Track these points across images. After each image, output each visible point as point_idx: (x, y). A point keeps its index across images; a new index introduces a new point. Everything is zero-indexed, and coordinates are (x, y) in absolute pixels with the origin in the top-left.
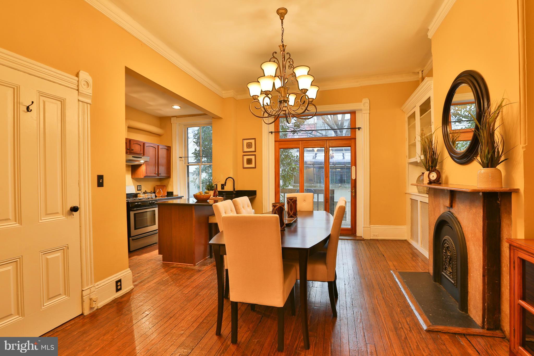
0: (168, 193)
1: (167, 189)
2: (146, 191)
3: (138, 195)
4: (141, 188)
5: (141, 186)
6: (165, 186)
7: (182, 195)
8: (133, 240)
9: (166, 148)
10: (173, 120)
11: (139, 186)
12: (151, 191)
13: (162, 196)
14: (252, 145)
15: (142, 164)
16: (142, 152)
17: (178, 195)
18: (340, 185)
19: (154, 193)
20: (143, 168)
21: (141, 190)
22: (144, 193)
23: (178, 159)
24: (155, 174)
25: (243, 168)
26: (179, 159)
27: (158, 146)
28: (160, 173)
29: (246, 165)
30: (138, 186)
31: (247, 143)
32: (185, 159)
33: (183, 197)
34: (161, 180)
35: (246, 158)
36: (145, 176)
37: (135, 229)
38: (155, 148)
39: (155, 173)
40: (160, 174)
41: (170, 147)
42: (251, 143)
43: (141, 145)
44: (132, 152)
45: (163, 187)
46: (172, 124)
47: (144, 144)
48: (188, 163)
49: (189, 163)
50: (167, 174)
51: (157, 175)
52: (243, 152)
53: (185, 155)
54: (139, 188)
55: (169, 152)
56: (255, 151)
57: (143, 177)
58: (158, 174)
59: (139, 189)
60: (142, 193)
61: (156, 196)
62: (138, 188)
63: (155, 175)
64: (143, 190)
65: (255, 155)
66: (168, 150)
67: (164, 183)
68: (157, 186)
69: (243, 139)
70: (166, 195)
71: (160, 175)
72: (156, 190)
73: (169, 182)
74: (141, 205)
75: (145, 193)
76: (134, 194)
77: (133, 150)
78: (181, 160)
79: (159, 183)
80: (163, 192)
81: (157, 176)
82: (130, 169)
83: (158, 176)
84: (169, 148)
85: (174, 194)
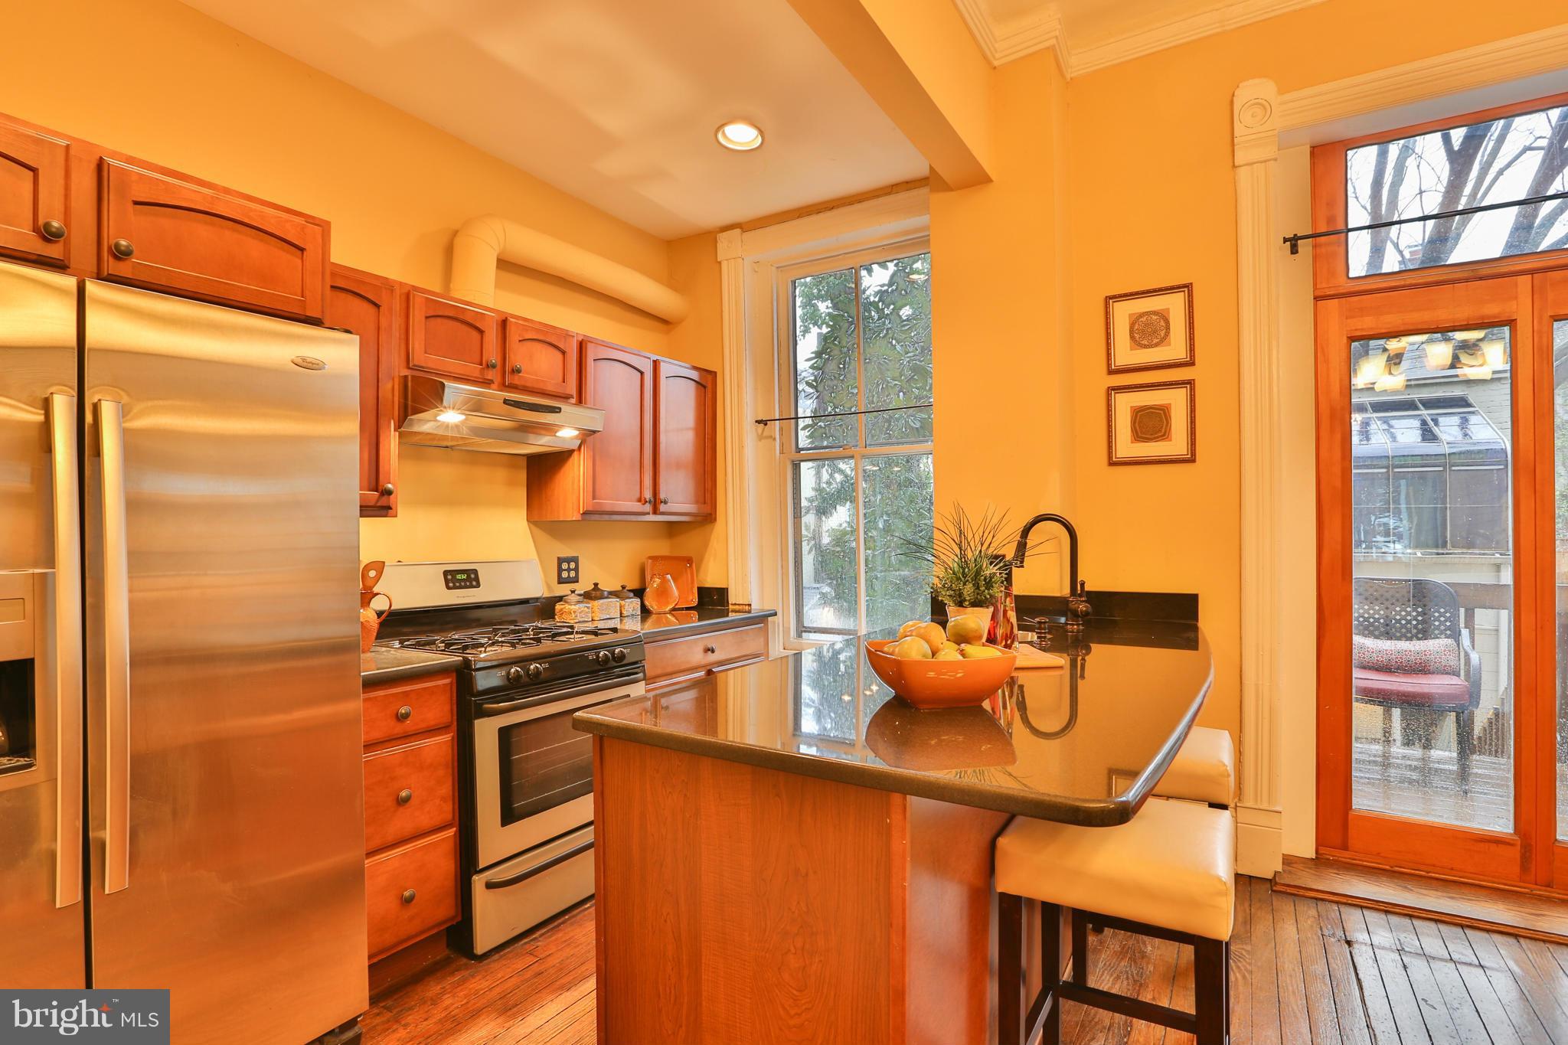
0: (703, 592)
1: (702, 575)
2: (596, 585)
3: (558, 607)
4: (576, 569)
5: (575, 560)
6: (689, 560)
7: (768, 606)
8: (490, 886)
9: (695, 375)
10: (727, 246)
11: (568, 560)
12: (623, 587)
13: (674, 609)
14: (1168, 328)
15: (570, 452)
16: (572, 388)
17: (750, 605)
18: (1419, 555)
19: (639, 593)
20: (576, 472)
21: (576, 580)
22: (587, 596)
23: (750, 431)
24: (639, 500)
25: (1112, 464)
26: (756, 430)
27: (655, 362)
28: (662, 496)
29: (1126, 447)
30: (560, 561)
31: (1135, 321)
32: (781, 429)
33: (775, 614)
34: (672, 529)
35: (1125, 403)
36: (584, 513)
37: (509, 815)
38: (642, 373)
39: (638, 495)
40: (665, 502)
41: (714, 374)
42: (1163, 316)
43: (564, 353)
44: (516, 380)
45: (686, 563)
46: (720, 263)
47: (582, 346)
48: (799, 450)
49: (803, 449)
50: (697, 502)
51: (648, 508)
52: (1111, 372)
53: (781, 412)
54: (569, 570)
55: (709, 395)
56: (1191, 363)
57: (579, 518)
58: (656, 503)
59: (565, 575)
60: (573, 598)
61: (645, 612)
62: (560, 570)
63: (637, 507)
64: (584, 585)
65: (1190, 383)
66: (705, 387)
67: (687, 545)
68: (654, 558)
69: (1108, 299)
70: (695, 602)
71: (662, 508)
72: (648, 577)
73: (706, 545)
74: (543, 676)
75: (593, 594)
76: (537, 599)
77: (519, 371)
78: (765, 434)
79: (662, 548)
80: (677, 588)
81: (648, 514)
82: (523, 476)
83: (655, 511)
84: (710, 377)
85: (732, 599)
